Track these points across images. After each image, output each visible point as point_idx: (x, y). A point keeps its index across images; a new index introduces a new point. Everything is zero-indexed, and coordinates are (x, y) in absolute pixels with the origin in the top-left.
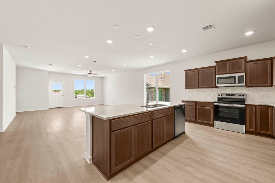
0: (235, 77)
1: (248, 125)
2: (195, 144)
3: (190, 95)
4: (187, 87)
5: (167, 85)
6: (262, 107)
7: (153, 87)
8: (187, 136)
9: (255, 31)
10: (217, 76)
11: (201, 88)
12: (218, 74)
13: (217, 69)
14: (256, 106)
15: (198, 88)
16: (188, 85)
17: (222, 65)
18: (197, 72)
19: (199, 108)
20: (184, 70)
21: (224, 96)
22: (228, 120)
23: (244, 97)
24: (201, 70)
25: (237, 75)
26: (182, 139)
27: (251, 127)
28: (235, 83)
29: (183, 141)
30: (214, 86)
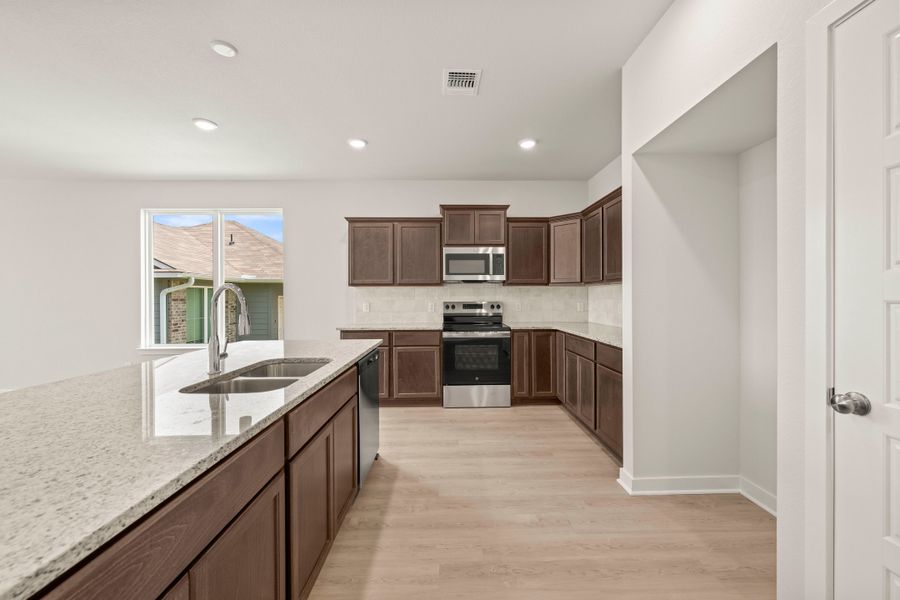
0: (485, 257)
1: (516, 383)
2: (431, 492)
3: (364, 308)
4: (356, 279)
5: (244, 271)
6: (540, 333)
7: (179, 276)
8: (389, 465)
9: (537, 141)
10: (447, 250)
11: (400, 285)
12: (448, 245)
13: (446, 230)
14: (528, 331)
15: (393, 284)
16: (362, 273)
17: (457, 220)
18: (390, 230)
19: (399, 353)
20: (347, 218)
21: (460, 310)
22: (477, 378)
23: (500, 311)
24: (403, 225)
25: (490, 251)
26: (380, 486)
27: (521, 387)
28: (487, 272)
29: (388, 493)
30: (437, 280)
